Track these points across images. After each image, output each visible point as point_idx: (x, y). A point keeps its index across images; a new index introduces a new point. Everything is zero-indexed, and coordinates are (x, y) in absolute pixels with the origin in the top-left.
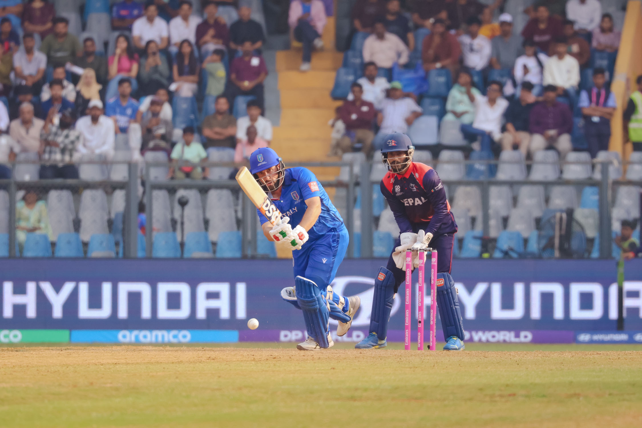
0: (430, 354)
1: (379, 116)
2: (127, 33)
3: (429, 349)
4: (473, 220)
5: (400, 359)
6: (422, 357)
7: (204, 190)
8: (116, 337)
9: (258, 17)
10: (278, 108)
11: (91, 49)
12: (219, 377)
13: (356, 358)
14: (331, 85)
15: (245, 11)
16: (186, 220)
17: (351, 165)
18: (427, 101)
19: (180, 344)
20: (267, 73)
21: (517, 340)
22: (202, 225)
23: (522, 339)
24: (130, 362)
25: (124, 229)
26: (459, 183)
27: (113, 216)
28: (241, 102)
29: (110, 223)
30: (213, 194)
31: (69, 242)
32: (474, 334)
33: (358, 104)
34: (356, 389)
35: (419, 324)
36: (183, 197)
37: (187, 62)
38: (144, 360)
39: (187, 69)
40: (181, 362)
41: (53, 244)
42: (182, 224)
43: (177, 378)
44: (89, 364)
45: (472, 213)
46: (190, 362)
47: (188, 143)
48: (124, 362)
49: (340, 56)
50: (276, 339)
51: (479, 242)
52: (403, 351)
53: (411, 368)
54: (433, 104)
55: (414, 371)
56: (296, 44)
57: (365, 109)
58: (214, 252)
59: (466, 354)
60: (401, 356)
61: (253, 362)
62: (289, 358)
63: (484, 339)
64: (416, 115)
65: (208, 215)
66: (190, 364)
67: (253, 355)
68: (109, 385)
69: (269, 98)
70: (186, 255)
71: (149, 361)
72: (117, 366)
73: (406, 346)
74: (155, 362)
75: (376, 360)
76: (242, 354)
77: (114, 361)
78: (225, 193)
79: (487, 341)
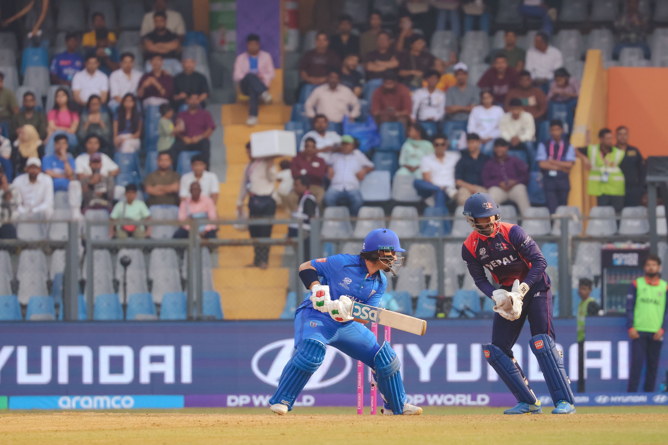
0: (384, 419)
1: (330, 170)
2: (66, 87)
4: (428, 279)
5: (353, 424)
6: (375, 422)
7: (147, 250)
8: (57, 404)
9: (202, 69)
10: (224, 163)
11: (31, 104)
13: (306, 423)
15: (189, 63)
16: (128, 281)
18: (379, 156)
19: (123, 411)
20: (213, 128)
21: (474, 403)
22: (146, 287)
23: (479, 402)
24: (71, 429)
25: (64, 291)
26: (413, 240)
27: (52, 277)
28: (185, 158)
29: (50, 285)
30: (157, 253)
31: (7, 305)
32: (429, 397)
33: (309, 159)
35: (372, 387)
36: (125, 257)
37: (128, 116)
38: (86, 427)
39: (128, 125)
40: (125, 428)
42: (125, 284)
44: (28, 432)
45: (427, 272)
46: (133, 428)
47: (130, 202)
48: (66, 429)
49: (289, 110)
50: (223, 404)
51: (433, 301)
52: (356, 417)
54: (385, 159)
55: (367, 436)
56: (242, 97)
57: (316, 164)
58: (159, 314)
60: (353, 420)
61: (199, 428)
62: (236, 424)
63: (439, 402)
64: (368, 170)
65: (152, 276)
66: (133, 430)
67: (200, 421)
69: (215, 154)
70: (129, 317)
71: (91, 428)
72: (58, 434)
73: (358, 410)
74: (97, 429)
75: (327, 425)
76: (188, 420)
77: (55, 428)
78: (170, 253)
79: (443, 404)
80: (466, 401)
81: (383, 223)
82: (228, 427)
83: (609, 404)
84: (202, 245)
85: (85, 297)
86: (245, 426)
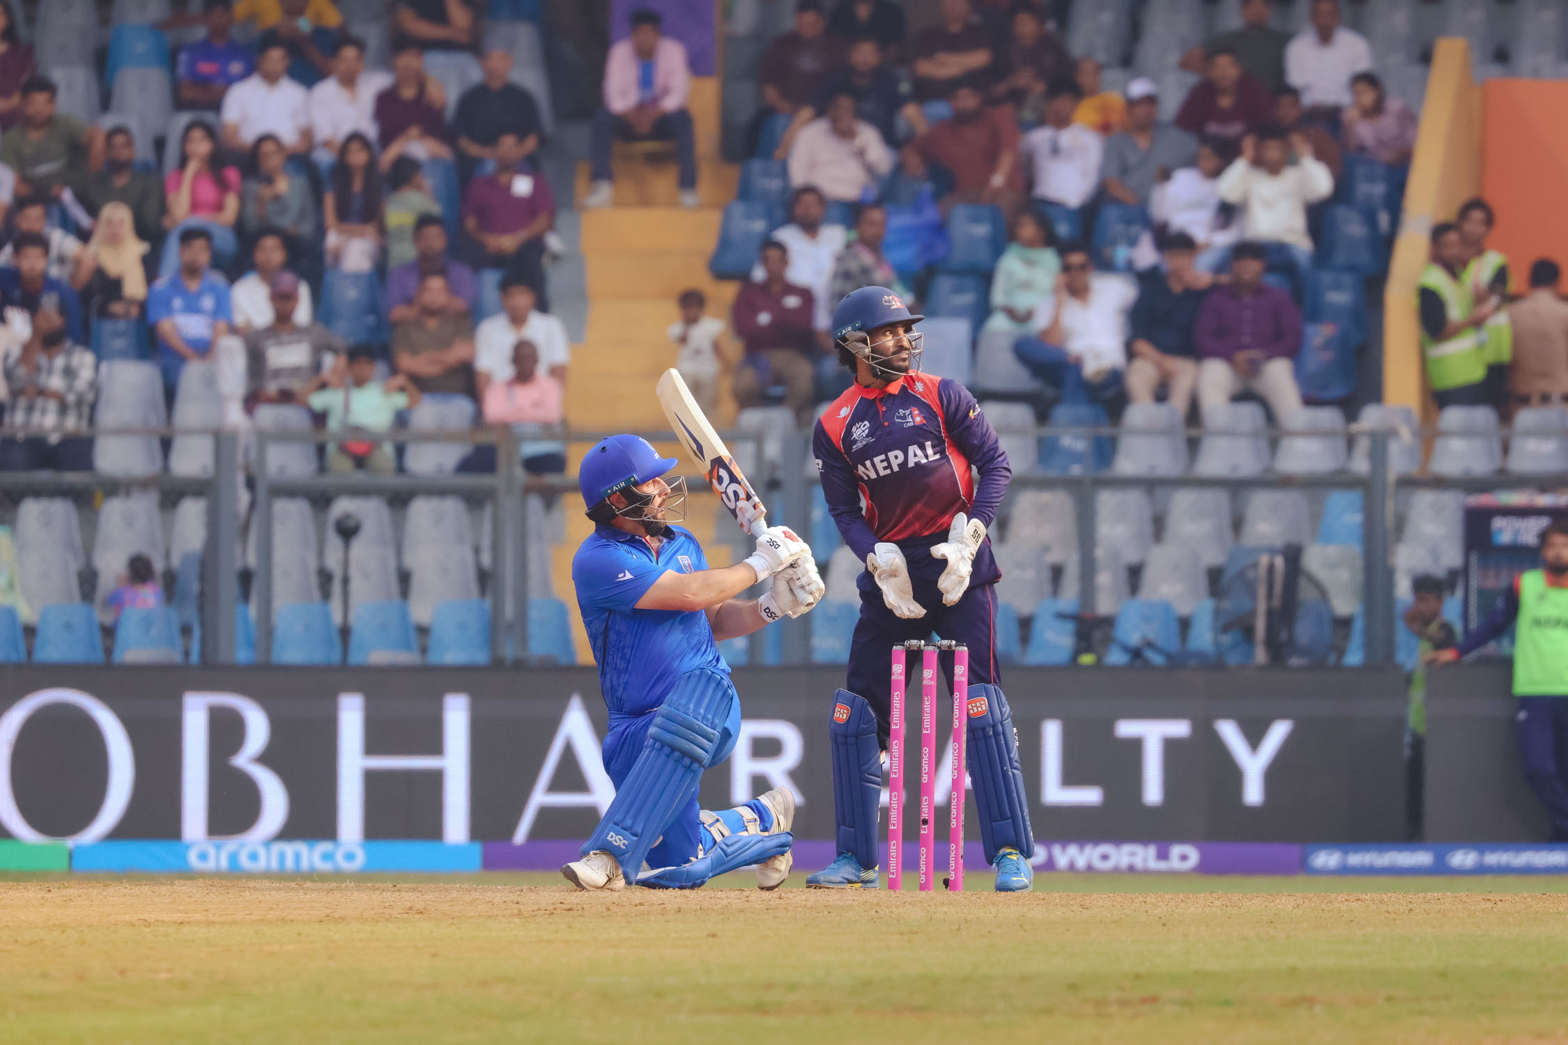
0: (950, 901)
3: (946, 887)
4: (1057, 573)
5: (877, 912)
6: (928, 908)
7: (399, 500)
8: (182, 860)
9: (528, 76)
10: (580, 296)
11: (122, 154)
12: (435, 955)
13: (767, 909)
14: (709, 243)
15: (498, 63)
16: (354, 573)
17: (758, 438)
18: (943, 284)
19: (338, 876)
20: (553, 215)
22: (394, 586)
24: (216, 919)
25: (202, 594)
26: (1023, 482)
27: (176, 562)
28: (488, 283)
30: (421, 509)
31: (68, 627)
33: (776, 289)
34: (769, 986)
35: (923, 826)
36: (347, 516)
37: (357, 185)
38: (251, 914)
39: (357, 205)
40: (342, 918)
41: (30, 631)
42: (346, 581)
43: (331, 957)
44: (115, 925)
45: (1054, 557)
46: (362, 918)
47: (359, 383)
48: (204, 918)
49: (732, 173)
51: (1069, 626)
52: (885, 896)
53: (902, 934)
54: (958, 290)
55: (910, 942)
57: (792, 302)
58: (424, 650)
59: (1039, 899)
60: (878, 904)
61: (517, 920)
62: (604, 910)
65: (410, 561)
66: (361, 924)
67: (518, 903)
68: (163, 976)
70: (355, 658)
71: (262, 917)
72: (185, 930)
73: (890, 879)
74: (277, 920)
75: (817, 914)
76: (490, 899)
77: (178, 917)
78: (452, 507)
79: (1090, 868)
82: (583, 916)
83: (1480, 870)
84: (527, 490)
85: (252, 610)
86: (623, 916)
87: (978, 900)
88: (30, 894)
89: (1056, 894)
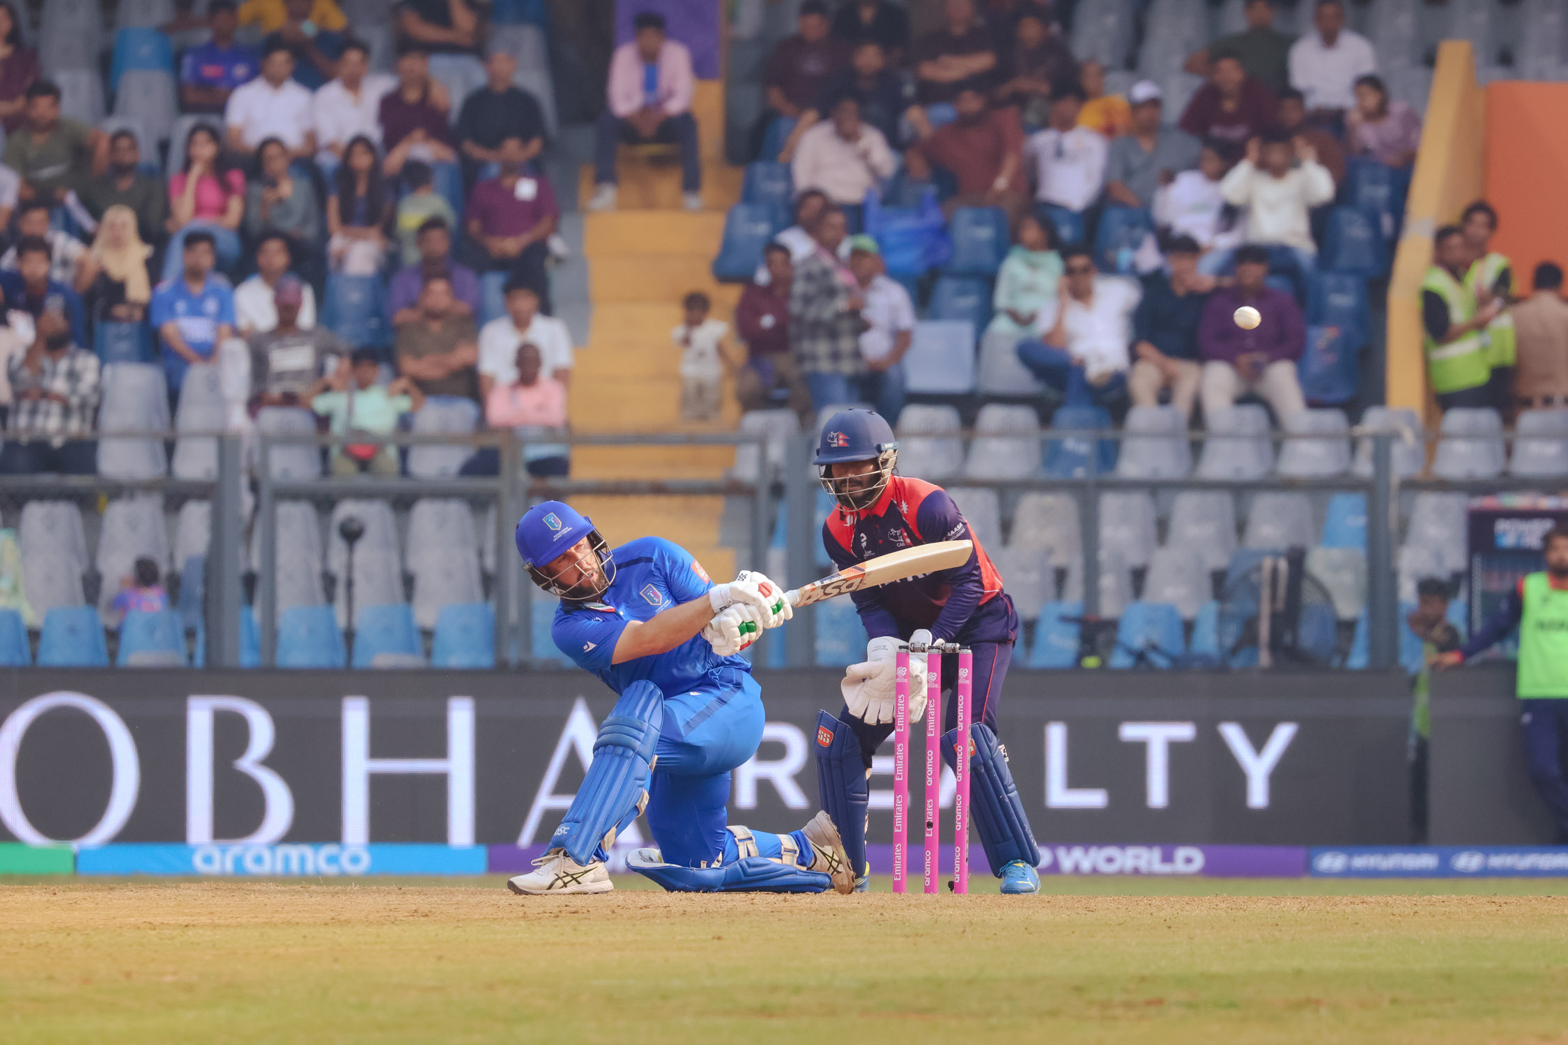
0: (955, 903)
3: (951, 890)
4: (1061, 576)
5: (881, 914)
6: (933, 911)
7: (403, 503)
8: (186, 863)
9: (535, 80)
10: (585, 300)
11: (128, 158)
12: (440, 958)
13: (772, 912)
14: (713, 246)
15: (502, 65)
16: (358, 576)
17: (762, 441)
18: (947, 287)
19: (344, 879)
20: (556, 217)
22: (398, 589)
24: (222, 922)
25: (206, 599)
26: (1026, 486)
27: (180, 565)
28: (492, 286)
29: (174, 584)
30: (425, 512)
31: (72, 630)
33: (781, 293)
34: (774, 989)
35: (928, 830)
36: (351, 520)
37: (361, 189)
38: (256, 917)
39: (361, 208)
40: (347, 921)
41: (34, 635)
42: (350, 584)
43: (336, 960)
44: (121, 927)
45: (1058, 560)
46: (367, 921)
47: (363, 386)
48: (209, 921)
49: (736, 176)
51: (1073, 630)
52: (889, 896)
53: (907, 936)
54: (962, 293)
55: (915, 944)
58: (428, 653)
59: (1044, 902)
60: (883, 907)
61: (522, 923)
62: (609, 912)
65: (414, 564)
66: (366, 926)
67: (523, 906)
68: (169, 979)
69: (560, 279)
70: (360, 661)
71: (267, 920)
72: (191, 933)
73: (895, 883)
74: (283, 923)
75: (822, 917)
76: (495, 903)
77: (183, 920)
78: (457, 511)
80: (1150, 863)
81: (955, 446)
83: (1485, 873)
84: (531, 493)
85: (256, 614)
87: (983, 903)
88: (37, 896)
89: (1061, 897)
